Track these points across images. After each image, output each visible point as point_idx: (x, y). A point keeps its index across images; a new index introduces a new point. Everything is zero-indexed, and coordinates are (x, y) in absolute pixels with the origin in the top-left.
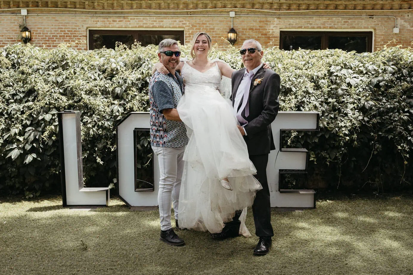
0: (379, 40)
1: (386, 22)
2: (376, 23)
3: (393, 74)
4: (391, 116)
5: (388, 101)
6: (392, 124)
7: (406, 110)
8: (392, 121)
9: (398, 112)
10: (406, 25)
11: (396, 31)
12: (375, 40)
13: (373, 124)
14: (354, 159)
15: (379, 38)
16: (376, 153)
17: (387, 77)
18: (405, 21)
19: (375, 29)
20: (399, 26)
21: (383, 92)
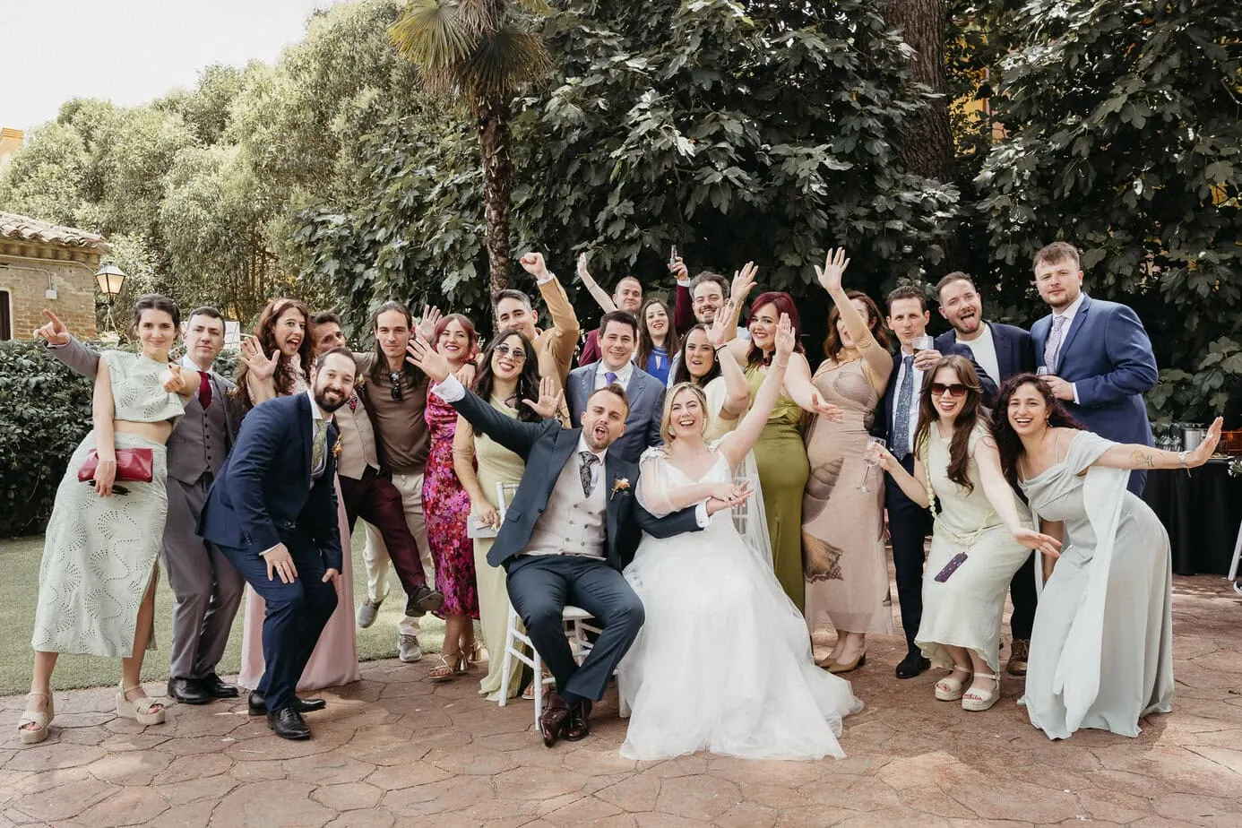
0: (23, 308)
1: (32, 277)
2: (15, 277)
3: (58, 373)
4: (59, 429)
5: (53, 409)
6: (61, 439)
7: (80, 420)
8: (62, 436)
9: (69, 422)
10: (68, 286)
11: (51, 294)
12: (14, 308)
13: (37, 439)
14: (14, 486)
15: (22, 304)
16: (43, 477)
17: (51, 376)
18: (66, 280)
19: (12, 289)
20: (55, 287)
21: (46, 398)
